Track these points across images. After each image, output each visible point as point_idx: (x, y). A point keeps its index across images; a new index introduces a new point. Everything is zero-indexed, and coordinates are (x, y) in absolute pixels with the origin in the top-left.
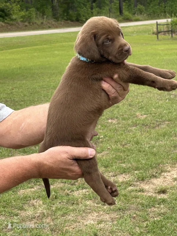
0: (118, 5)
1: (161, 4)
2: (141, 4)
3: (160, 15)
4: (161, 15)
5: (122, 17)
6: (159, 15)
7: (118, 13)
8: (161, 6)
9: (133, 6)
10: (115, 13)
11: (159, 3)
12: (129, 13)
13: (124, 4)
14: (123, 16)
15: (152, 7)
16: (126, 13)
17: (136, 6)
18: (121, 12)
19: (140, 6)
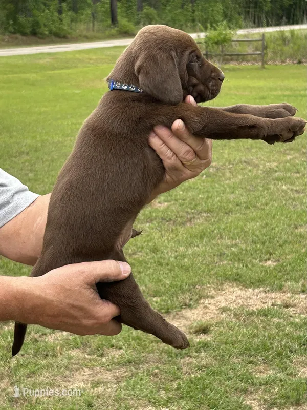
0: (108, 6)
1: (185, 6)
2: (150, 5)
3: (184, 27)
4: (187, 26)
5: (116, 29)
6: (182, 25)
7: (109, 22)
8: (187, 10)
9: (135, 7)
10: (102, 21)
11: (183, 5)
12: (129, 21)
13: (119, 4)
14: (118, 27)
15: (170, 11)
16: (123, 21)
17: (140, 8)
18: (114, 20)
19: (147, 10)
